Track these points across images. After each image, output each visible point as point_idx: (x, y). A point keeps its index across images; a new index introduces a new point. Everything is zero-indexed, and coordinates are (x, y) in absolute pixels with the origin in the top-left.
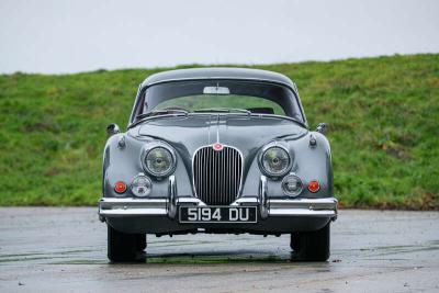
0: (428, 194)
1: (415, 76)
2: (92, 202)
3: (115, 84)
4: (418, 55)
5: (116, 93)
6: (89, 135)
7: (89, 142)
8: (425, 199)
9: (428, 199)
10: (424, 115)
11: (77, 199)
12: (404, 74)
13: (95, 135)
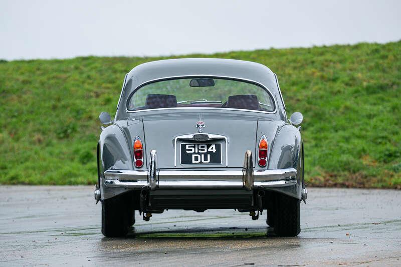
0: (326, 172)
1: (295, 68)
2: (27, 180)
3: (22, 74)
4: (292, 49)
5: (25, 82)
6: (9, 120)
7: (10, 127)
8: (324, 177)
9: (328, 177)
10: (309, 103)
11: (13, 178)
12: (285, 66)
13: (14, 120)
